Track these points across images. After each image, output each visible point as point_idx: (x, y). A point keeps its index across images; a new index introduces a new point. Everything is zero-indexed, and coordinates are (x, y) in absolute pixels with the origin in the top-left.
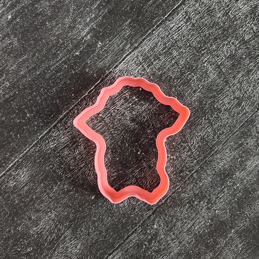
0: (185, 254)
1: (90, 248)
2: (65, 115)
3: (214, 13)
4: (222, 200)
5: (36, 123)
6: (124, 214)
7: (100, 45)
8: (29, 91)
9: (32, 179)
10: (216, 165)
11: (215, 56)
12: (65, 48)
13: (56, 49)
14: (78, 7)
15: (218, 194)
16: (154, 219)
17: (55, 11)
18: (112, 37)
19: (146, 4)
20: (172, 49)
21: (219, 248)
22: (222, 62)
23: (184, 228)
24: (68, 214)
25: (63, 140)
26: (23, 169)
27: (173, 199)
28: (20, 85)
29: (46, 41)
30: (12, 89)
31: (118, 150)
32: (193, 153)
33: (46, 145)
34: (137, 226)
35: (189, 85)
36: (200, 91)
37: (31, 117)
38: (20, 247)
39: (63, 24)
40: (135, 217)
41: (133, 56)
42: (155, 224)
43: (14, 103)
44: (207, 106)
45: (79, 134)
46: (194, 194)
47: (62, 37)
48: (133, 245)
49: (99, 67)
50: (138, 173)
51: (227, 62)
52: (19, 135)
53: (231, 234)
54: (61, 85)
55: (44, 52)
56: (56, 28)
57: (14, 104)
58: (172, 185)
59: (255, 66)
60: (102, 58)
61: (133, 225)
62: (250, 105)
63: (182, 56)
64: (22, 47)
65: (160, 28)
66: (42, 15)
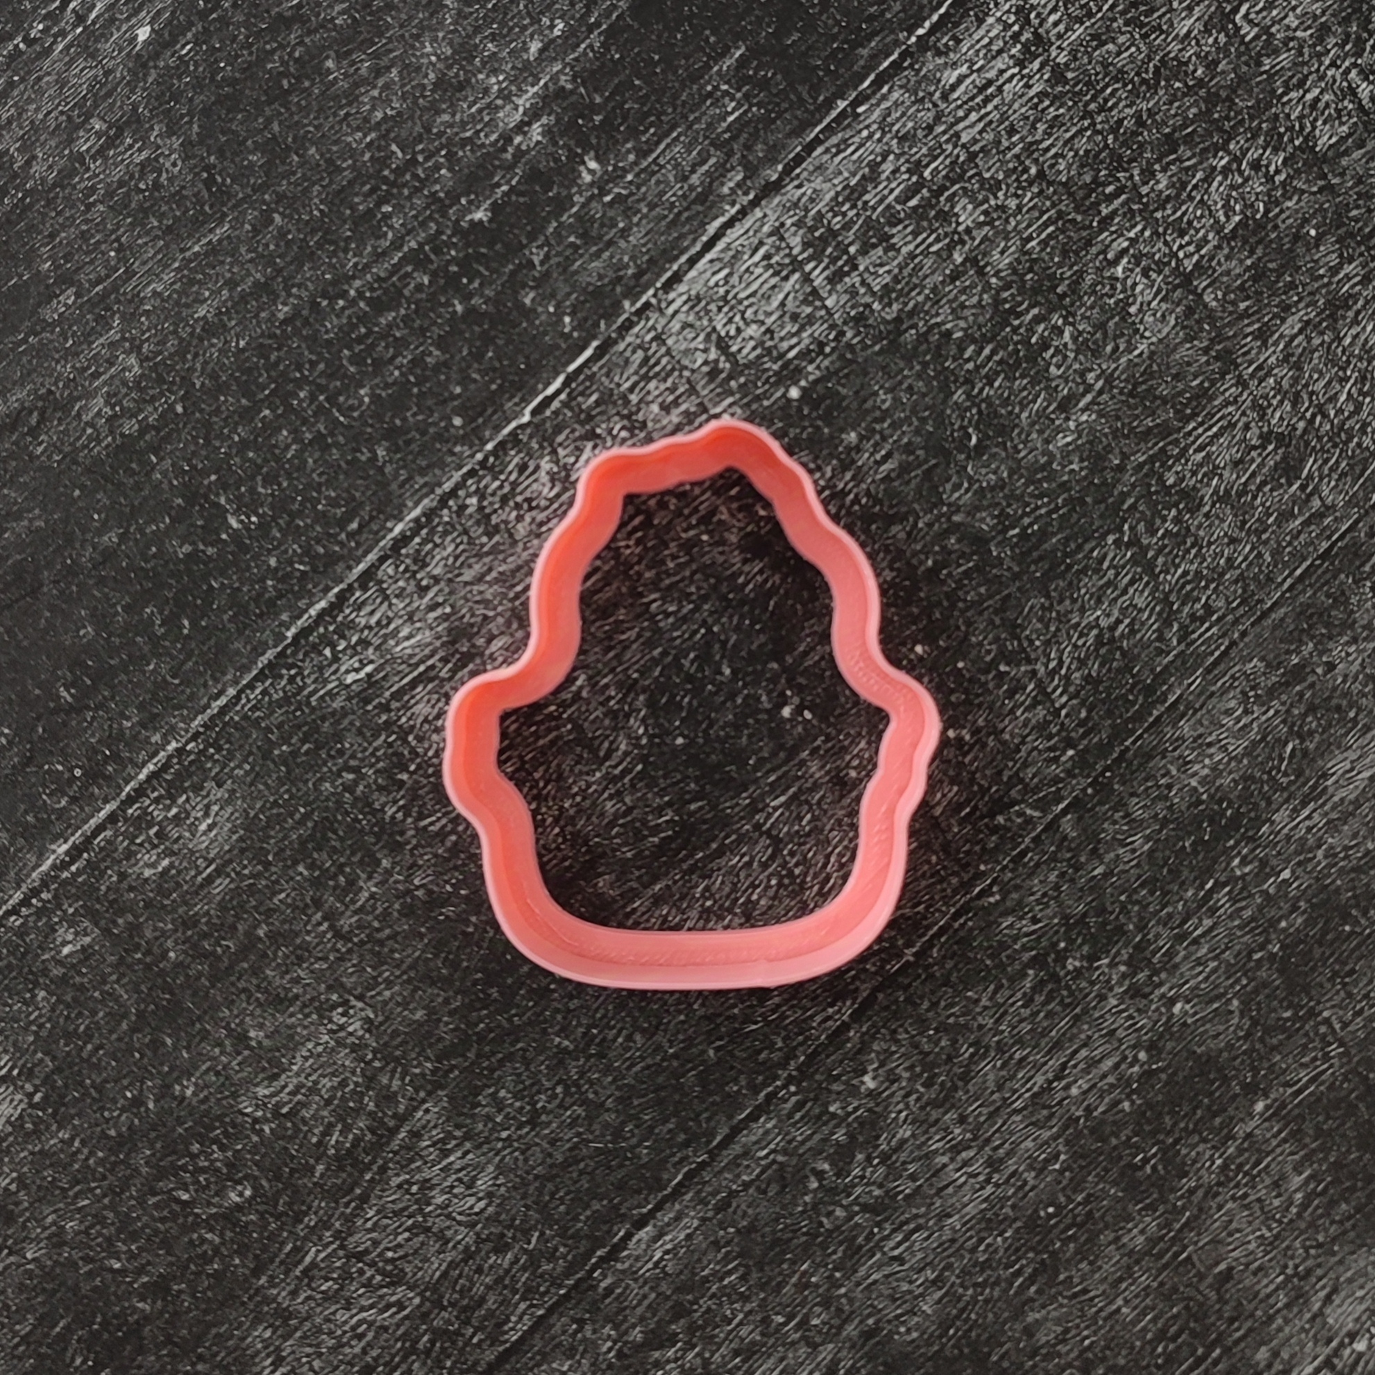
0: (1019, 1224)
1: (542, 1187)
2: (417, 520)
3: (1160, 17)
4: (1204, 951)
5: (273, 562)
6: (710, 1018)
7: (591, 172)
8: (239, 401)
9: (252, 839)
10: (1174, 772)
11: (1166, 230)
12: (419, 189)
13: (373, 190)
15: (1184, 922)
16: (862, 1042)
17: (370, 6)
18: (654, 135)
20: (954, 194)
21: (1192, 1192)
22: (1202, 257)
23: (1016, 1091)
24: (433, 1017)
25: (406, 644)
26: (204, 793)
27: (957, 943)
29: (322, 155)
30: (151, 392)
31: (683, 698)
32: (1057, 713)
33: (321, 669)
34: (776, 1078)
35: (1037, 373)
36: (1093, 402)
37: (248, 529)
38: (190, 1180)
39: (411, 70)
40: (765, 1037)
41: (754, 228)
42: (870, 1068)
43: (161, 459)
44: (1129, 478)
45: (485, 617)
46: (1066, 917)
47: (404, 134)
48: (758, 1176)
49: (589, 284)
50: (782, 813)
51: (1228, 258)
52: (186, 623)
53: (1253, 1124)
54: (397, 373)
55: (316, 207)
56: (374, 87)
57: (162, 467)
58: (954, 874)
59: (1366, 280)
60: (600, 237)
61: (759, 1073)
62: (1343, 475)
63: (1004, 230)
64: (205, 182)
65: (890, 91)
66: (304, 23)
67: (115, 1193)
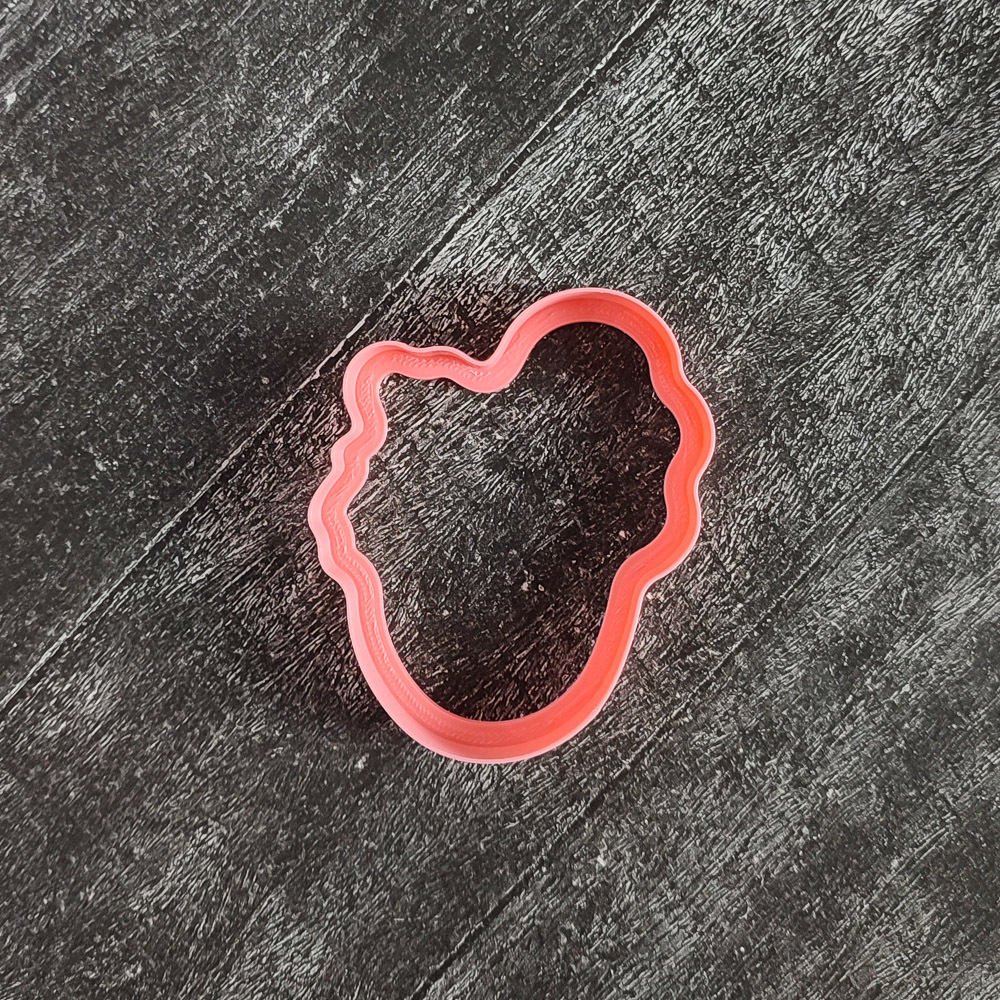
0: (719, 961)
1: (360, 953)
2: (238, 457)
3: (780, 45)
4: (848, 749)
5: (131, 494)
6: (480, 820)
7: (357, 186)
8: (99, 374)
9: (127, 705)
10: (819, 616)
11: (792, 207)
12: (225, 207)
13: (191, 209)
14: (269, 46)
15: (832, 728)
16: (595, 832)
17: (182, 69)
18: (402, 155)
19: (523, 22)
20: (631, 188)
21: (847, 930)
22: (821, 226)
23: (711, 862)
24: (272, 832)
25: (235, 551)
26: (90, 671)
27: (662, 753)
28: (62, 352)
29: (152, 184)
30: (33, 371)
31: (446, 580)
32: (728, 576)
33: (172, 573)
34: (531, 862)
35: (700, 320)
36: (743, 341)
37: (112, 471)
38: (95, 963)
39: (215, 116)
40: (522, 832)
41: (482, 221)
42: (601, 851)
43: (44, 421)
44: (773, 396)
45: (294, 528)
46: (742, 730)
47: (213, 165)
48: (521, 937)
49: (359, 271)
50: (526, 664)
51: (840, 226)
52: (69, 544)
53: (890, 877)
54: (217, 346)
55: (149, 223)
56: (189, 130)
57: (44, 427)
58: (656, 702)
59: (946, 237)
60: (366, 236)
61: (518, 859)
62: (935, 385)
63: (670, 214)
64: (64, 209)
65: (578, 113)
66: (132, 85)
67: (40, 975)
